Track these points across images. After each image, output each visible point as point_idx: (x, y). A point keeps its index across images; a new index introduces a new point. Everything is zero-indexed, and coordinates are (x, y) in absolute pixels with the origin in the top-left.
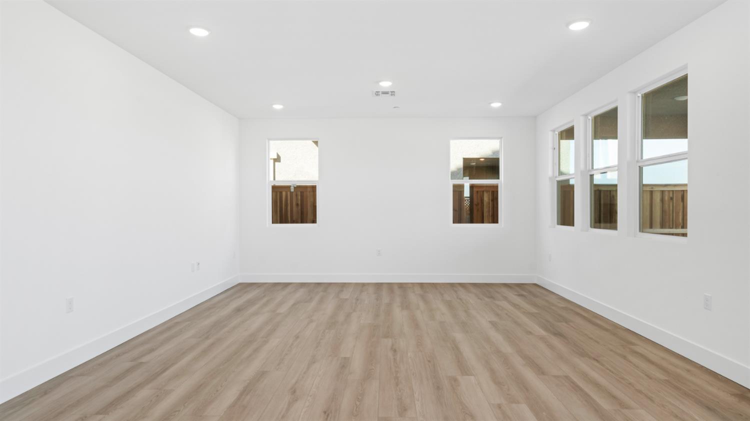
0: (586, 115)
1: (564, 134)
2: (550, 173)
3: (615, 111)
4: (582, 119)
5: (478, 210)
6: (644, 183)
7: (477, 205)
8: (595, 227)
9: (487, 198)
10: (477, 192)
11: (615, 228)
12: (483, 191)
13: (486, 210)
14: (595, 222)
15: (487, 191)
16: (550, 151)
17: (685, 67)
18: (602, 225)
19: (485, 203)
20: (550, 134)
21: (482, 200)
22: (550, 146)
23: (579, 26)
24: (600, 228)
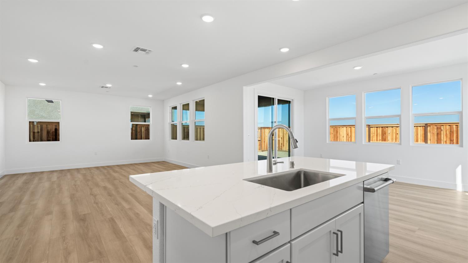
0: (181, 104)
1: (173, 108)
2: (169, 121)
3: (188, 104)
4: (179, 105)
5: (139, 134)
6: (196, 125)
7: (139, 132)
8: (183, 140)
9: (143, 129)
10: (139, 127)
11: (189, 140)
12: (142, 127)
13: (143, 134)
14: (183, 138)
15: (143, 127)
16: (169, 114)
17: (204, 98)
18: (185, 139)
19: (142, 132)
20: (169, 108)
21: (141, 130)
22: (169, 112)
23: (179, 83)
24: (185, 140)
